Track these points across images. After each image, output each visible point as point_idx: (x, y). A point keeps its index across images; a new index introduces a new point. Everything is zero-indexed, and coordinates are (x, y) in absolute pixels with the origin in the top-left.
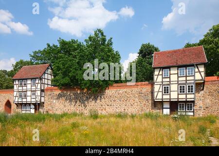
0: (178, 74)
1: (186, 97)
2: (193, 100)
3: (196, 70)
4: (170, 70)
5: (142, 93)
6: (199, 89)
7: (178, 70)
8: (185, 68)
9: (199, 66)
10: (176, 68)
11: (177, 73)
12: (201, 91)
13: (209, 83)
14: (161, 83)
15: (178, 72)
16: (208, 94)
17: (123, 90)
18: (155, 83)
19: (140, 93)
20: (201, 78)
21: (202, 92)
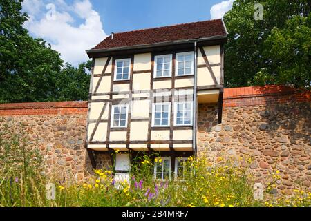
0: (152, 71)
1: (171, 136)
2: (189, 146)
3: (201, 60)
4: (132, 62)
5: (65, 129)
6: (211, 119)
7: (153, 60)
8: (171, 56)
9: (207, 50)
10: (149, 56)
11: (150, 68)
12: (214, 124)
13: (234, 102)
14: (107, 97)
15: (152, 67)
16: (233, 132)
17: (19, 121)
18: (93, 98)
19: (60, 129)
20: (212, 83)
21: (218, 127)
